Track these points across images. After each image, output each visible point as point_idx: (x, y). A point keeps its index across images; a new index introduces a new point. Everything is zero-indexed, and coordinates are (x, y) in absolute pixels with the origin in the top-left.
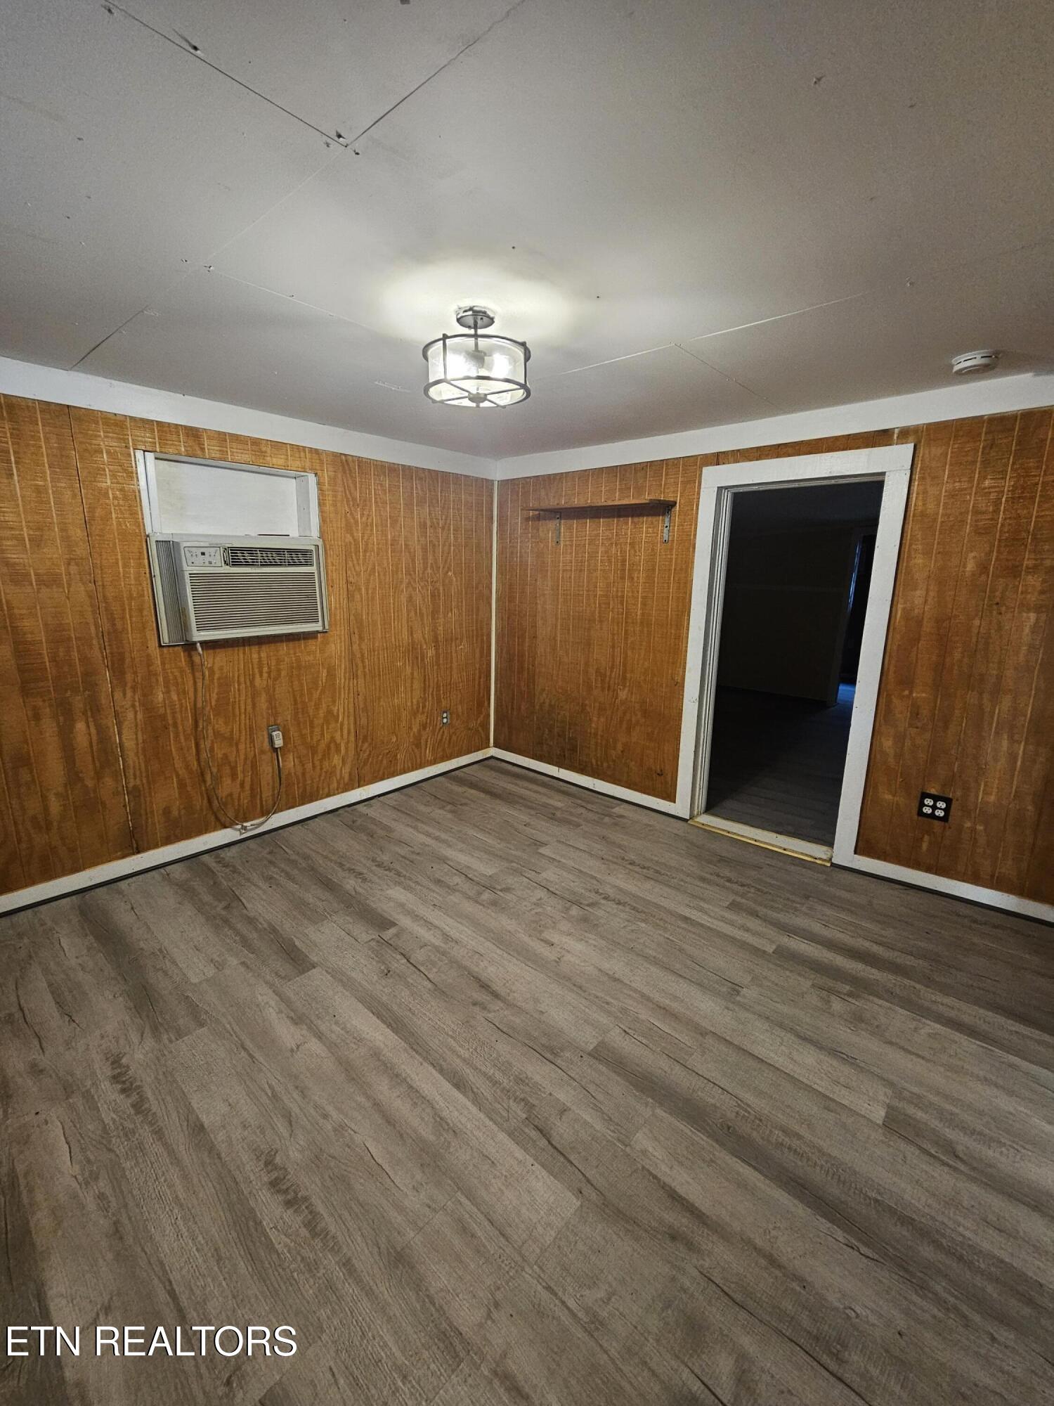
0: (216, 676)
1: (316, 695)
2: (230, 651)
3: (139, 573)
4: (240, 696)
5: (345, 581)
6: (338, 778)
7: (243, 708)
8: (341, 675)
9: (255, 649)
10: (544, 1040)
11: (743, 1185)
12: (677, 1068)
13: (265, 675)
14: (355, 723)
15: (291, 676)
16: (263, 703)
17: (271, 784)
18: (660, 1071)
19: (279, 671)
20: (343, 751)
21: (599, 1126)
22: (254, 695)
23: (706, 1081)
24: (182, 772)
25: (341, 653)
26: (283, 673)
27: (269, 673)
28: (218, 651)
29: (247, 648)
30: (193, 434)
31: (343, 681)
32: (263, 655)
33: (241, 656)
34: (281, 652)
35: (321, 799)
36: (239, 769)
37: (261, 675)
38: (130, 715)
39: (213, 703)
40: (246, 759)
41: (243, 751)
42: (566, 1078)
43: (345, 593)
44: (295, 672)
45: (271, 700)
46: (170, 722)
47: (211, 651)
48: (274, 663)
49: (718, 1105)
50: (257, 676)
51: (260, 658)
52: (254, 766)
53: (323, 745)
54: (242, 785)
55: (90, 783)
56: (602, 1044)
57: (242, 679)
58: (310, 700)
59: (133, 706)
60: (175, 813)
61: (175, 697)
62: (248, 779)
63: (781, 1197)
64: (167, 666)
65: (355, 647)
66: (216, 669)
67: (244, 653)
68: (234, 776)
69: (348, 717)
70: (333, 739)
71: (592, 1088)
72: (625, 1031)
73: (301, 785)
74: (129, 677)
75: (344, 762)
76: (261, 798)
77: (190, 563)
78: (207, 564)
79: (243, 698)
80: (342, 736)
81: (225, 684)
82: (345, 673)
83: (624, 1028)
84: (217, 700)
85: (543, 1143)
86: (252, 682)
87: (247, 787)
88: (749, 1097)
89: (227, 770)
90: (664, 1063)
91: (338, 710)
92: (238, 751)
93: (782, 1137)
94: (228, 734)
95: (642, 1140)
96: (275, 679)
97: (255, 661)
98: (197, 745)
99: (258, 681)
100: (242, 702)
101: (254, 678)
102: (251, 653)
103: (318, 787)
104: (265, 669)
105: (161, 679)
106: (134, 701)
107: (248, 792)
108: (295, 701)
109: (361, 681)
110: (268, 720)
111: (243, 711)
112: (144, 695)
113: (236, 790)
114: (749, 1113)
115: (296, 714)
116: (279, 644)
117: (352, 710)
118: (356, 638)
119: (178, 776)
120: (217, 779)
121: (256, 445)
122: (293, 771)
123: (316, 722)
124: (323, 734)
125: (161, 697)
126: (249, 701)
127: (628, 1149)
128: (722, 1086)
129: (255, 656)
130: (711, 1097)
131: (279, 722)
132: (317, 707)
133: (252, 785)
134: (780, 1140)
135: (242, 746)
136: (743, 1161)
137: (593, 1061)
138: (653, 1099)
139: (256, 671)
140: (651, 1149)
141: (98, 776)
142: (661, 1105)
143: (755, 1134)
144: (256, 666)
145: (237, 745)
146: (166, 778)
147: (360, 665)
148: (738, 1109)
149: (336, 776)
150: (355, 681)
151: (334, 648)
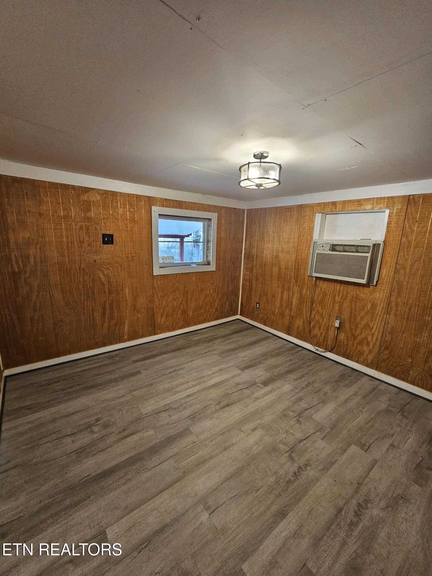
0: (322, 291)
1: (362, 314)
2: (329, 283)
3: (308, 252)
4: (328, 301)
5: (395, 262)
6: (365, 358)
7: (329, 306)
8: (379, 310)
9: (339, 285)
10: (198, 417)
11: (123, 454)
12: (172, 454)
13: (340, 296)
14: (382, 337)
15: (352, 301)
16: (337, 307)
17: (332, 340)
18: (172, 447)
19: (347, 297)
20: (371, 347)
21: (161, 423)
22: (334, 302)
23: (162, 461)
24: (305, 318)
25: (382, 298)
26: (348, 299)
27: (342, 296)
28: (325, 282)
29: (336, 284)
30: (334, 204)
31: (380, 313)
32: (342, 288)
33: (333, 286)
34: (350, 289)
35: (353, 361)
36: (322, 327)
37: (339, 296)
38: (296, 294)
39: (319, 300)
40: (325, 325)
41: (325, 321)
42: (181, 419)
43: (394, 269)
44: (354, 300)
45: (340, 307)
46: (305, 300)
47: (323, 281)
48: (345, 293)
49: (151, 461)
50: (337, 295)
51: (340, 289)
52: (327, 330)
53: (359, 338)
54: (322, 333)
55: (284, 309)
56: (191, 433)
57: (331, 295)
58: (359, 315)
59: (297, 292)
60: (300, 329)
61: (308, 293)
62: (324, 333)
63: (113, 463)
64: (309, 283)
65: (393, 298)
66: (323, 288)
67: (334, 286)
68: (320, 329)
69: (378, 332)
70: (366, 338)
71: (174, 425)
72: (195, 442)
73: (345, 348)
74: (298, 283)
75: (370, 352)
76: (327, 343)
77: (318, 249)
78: (323, 250)
79: (330, 302)
80: (372, 338)
81: (325, 294)
82: (382, 309)
83: (197, 443)
84: (321, 299)
85: (163, 410)
86: (334, 297)
87: (323, 336)
88: (148, 474)
89: (317, 325)
90: (175, 450)
91: (373, 326)
92: (323, 320)
93: (128, 477)
94: (321, 313)
95: (151, 432)
96: (344, 299)
97: (338, 290)
98: (311, 312)
99: (337, 298)
100: (329, 304)
101: (335, 296)
102: (337, 286)
103: (352, 355)
104: (341, 294)
105: (306, 286)
106: (298, 290)
107: (323, 338)
108: (351, 312)
109: (392, 317)
110: (337, 314)
111: (328, 307)
112: (301, 289)
113: (319, 334)
114: (143, 470)
115: (350, 318)
116: (349, 286)
117: (381, 330)
118: (395, 294)
119: (303, 319)
120: (314, 327)
121: (359, 202)
122: (342, 340)
123: (359, 325)
124: (361, 333)
125: (305, 292)
126: (332, 304)
127: (151, 428)
128: (157, 466)
129: (338, 287)
130: (155, 460)
131: (341, 317)
132: (362, 319)
133: (325, 335)
134: (128, 475)
135: (325, 320)
136: (129, 458)
137: (185, 428)
138: (163, 440)
139: (337, 293)
140: (148, 433)
141: (286, 308)
142: (160, 442)
143: (134, 467)
144: (337, 292)
145: (323, 318)
146: (300, 318)
147: (394, 309)
148: (146, 467)
149: (363, 356)
150: (388, 316)
151: (378, 295)
